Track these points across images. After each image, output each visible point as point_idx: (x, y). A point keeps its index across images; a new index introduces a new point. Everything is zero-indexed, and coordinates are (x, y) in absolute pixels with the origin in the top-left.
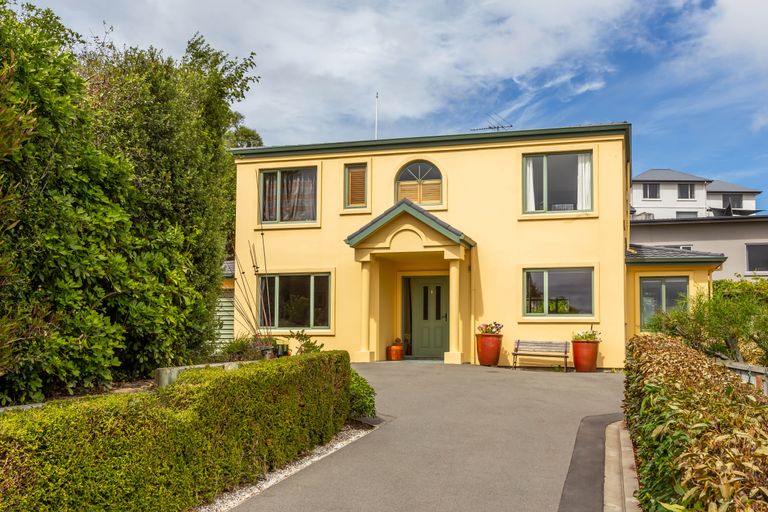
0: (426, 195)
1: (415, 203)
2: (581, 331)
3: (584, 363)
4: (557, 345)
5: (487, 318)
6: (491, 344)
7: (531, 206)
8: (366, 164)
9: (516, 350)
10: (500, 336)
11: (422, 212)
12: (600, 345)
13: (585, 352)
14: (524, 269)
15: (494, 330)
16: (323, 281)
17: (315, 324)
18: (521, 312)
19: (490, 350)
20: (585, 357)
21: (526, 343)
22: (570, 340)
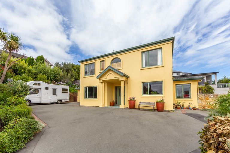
0: (118, 66)
1: (115, 68)
2: (159, 99)
3: (160, 109)
4: (151, 103)
5: (132, 96)
6: (132, 103)
7: (144, 65)
8: (104, 60)
9: (139, 105)
10: (135, 101)
11: (116, 70)
12: (165, 104)
13: (160, 106)
14: (142, 83)
15: (133, 99)
16: (96, 88)
17: (95, 98)
18: (141, 94)
19: (132, 105)
20: (160, 107)
21: (142, 103)
22: (155, 102)
